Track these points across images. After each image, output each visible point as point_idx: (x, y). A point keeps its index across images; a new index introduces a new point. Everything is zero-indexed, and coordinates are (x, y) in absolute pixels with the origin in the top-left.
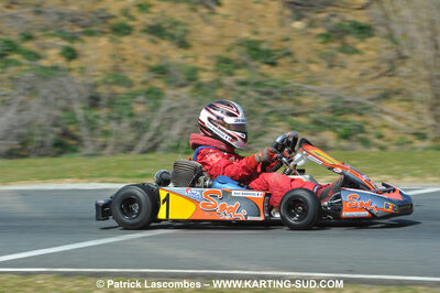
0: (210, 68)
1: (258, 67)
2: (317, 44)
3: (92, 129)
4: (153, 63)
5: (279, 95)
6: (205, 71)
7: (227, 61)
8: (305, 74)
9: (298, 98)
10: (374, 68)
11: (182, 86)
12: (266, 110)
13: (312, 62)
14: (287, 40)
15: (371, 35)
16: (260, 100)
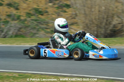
0: (24, 15)
1: (38, 16)
2: (55, 10)
5: (43, 23)
7: (29, 14)
8: (51, 18)
9: (48, 24)
10: (71, 16)
12: (39, 27)
13: (53, 14)
14: (47, 8)
15: (70, 8)
16: (37, 24)
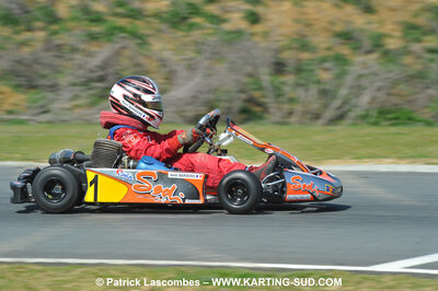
3: (278, 96)
4: (338, 28)
6: (391, 37)
11: (369, 52)
